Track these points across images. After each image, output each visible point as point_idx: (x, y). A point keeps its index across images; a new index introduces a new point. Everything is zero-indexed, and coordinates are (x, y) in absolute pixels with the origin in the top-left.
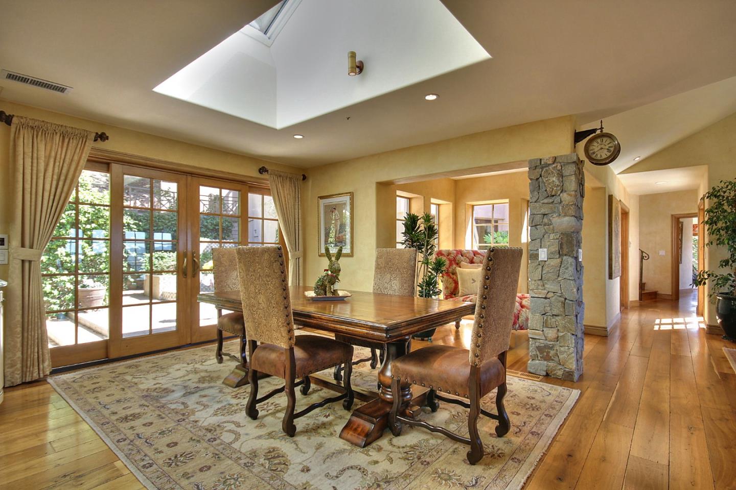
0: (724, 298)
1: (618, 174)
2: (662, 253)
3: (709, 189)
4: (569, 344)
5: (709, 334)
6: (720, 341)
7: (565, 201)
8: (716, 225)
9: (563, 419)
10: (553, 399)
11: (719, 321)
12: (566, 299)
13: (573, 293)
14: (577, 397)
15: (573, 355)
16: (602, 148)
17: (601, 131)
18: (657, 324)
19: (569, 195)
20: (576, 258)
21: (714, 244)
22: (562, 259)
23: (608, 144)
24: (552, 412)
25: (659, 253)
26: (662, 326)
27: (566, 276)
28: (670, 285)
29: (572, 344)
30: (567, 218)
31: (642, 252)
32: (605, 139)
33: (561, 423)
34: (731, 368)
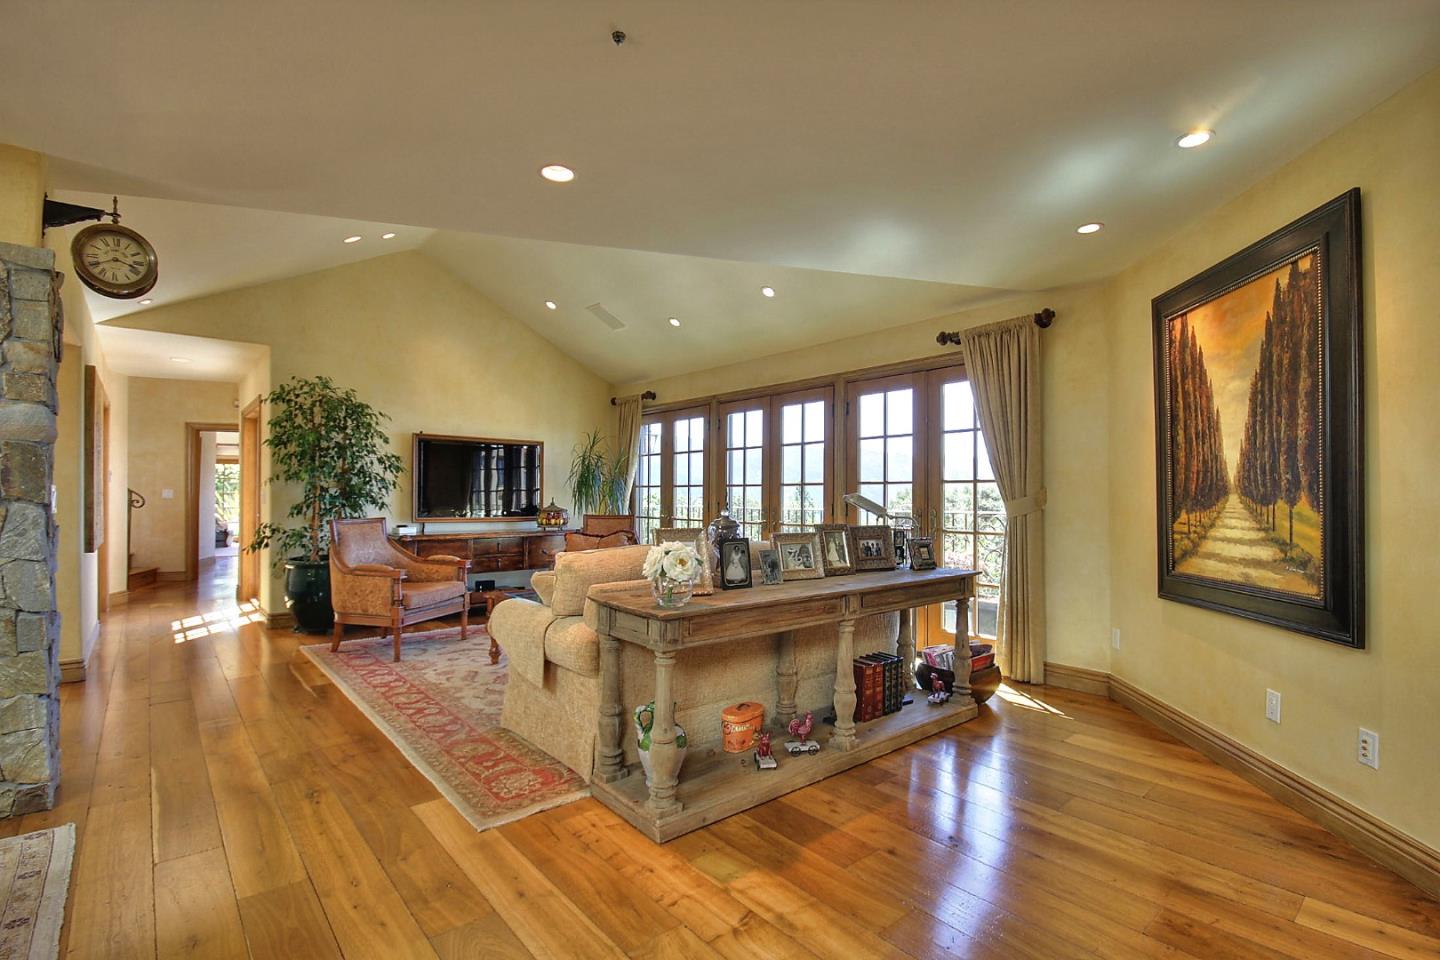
0: (297, 567)
1: (100, 323)
2: (167, 494)
3: (273, 385)
4: (31, 723)
5: (272, 629)
6: (291, 637)
7: (19, 362)
8: (286, 448)
9: (62, 910)
10: (10, 875)
11: (289, 605)
12: (19, 611)
13: (42, 592)
14: (74, 842)
15: (44, 744)
16: (117, 260)
17: (115, 221)
18: (179, 631)
19: (32, 349)
20: (47, 507)
21: (282, 478)
22: (7, 511)
23: (133, 255)
24: (23, 910)
25: (161, 494)
26: (188, 633)
27: (22, 552)
28: (183, 556)
29: (38, 720)
30: (22, 407)
31: (130, 492)
32: (124, 242)
33: (61, 922)
34: (323, 675)
